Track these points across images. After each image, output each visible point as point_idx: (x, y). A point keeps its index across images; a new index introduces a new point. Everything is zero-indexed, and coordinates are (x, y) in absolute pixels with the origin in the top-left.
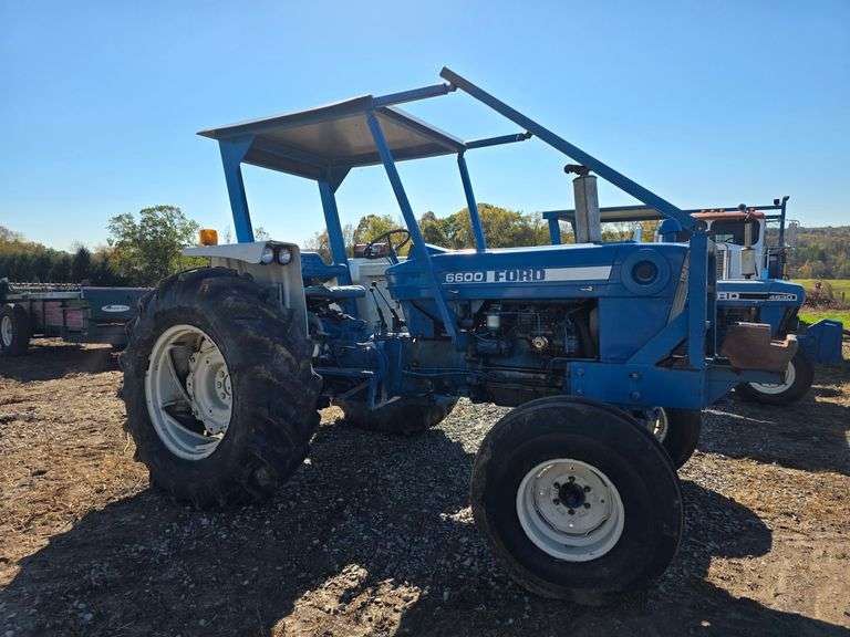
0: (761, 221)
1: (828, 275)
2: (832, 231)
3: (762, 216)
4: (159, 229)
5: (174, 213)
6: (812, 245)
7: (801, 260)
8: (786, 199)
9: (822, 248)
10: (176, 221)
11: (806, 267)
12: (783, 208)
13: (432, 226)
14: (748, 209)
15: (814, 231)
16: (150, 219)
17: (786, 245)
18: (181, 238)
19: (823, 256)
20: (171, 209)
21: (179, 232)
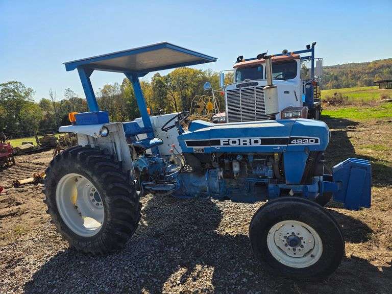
0: (298, 61)
1: (338, 87)
2: (339, 67)
3: (298, 57)
4: (12, 94)
5: (18, 84)
6: (332, 73)
7: (327, 81)
8: (314, 44)
9: (336, 75)
10: (20, 89)
11: (329, 84)
12: (313, 51)
13: (159, 80)
14: (290, 53)
15: (332, 67)
16: (6, 89)
17: (315, 77)
18: (24, 97)
19: (336, 78)
20: (16, 82)
21: (23, 94)
